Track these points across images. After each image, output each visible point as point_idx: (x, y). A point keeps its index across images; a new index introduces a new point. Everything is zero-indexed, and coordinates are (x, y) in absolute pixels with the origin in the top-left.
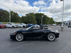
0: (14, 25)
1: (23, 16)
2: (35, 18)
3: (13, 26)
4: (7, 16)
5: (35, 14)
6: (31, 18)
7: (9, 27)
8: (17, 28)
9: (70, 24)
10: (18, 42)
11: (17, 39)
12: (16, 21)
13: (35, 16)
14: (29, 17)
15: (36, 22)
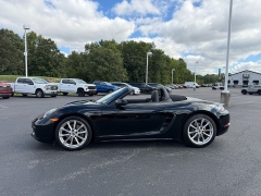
0: (42, 86)
1: (74, 53)
2: (121, 61)
3: (38, 90)
4: (12, 50)
5: (119, 47)
6: (106, 59)
7: (25, 95)
8: (54, 96)
9: (246, 82)
10: (67, 153)
11: (62, 141)
12: (49, 69)
13: (119, 54)
14: (97, 54)
15: (124, 74)
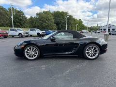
0: (22, 32)
2: (53, 20)
3: (20, 34)
13: (52, 17)
15: (55, 26)
